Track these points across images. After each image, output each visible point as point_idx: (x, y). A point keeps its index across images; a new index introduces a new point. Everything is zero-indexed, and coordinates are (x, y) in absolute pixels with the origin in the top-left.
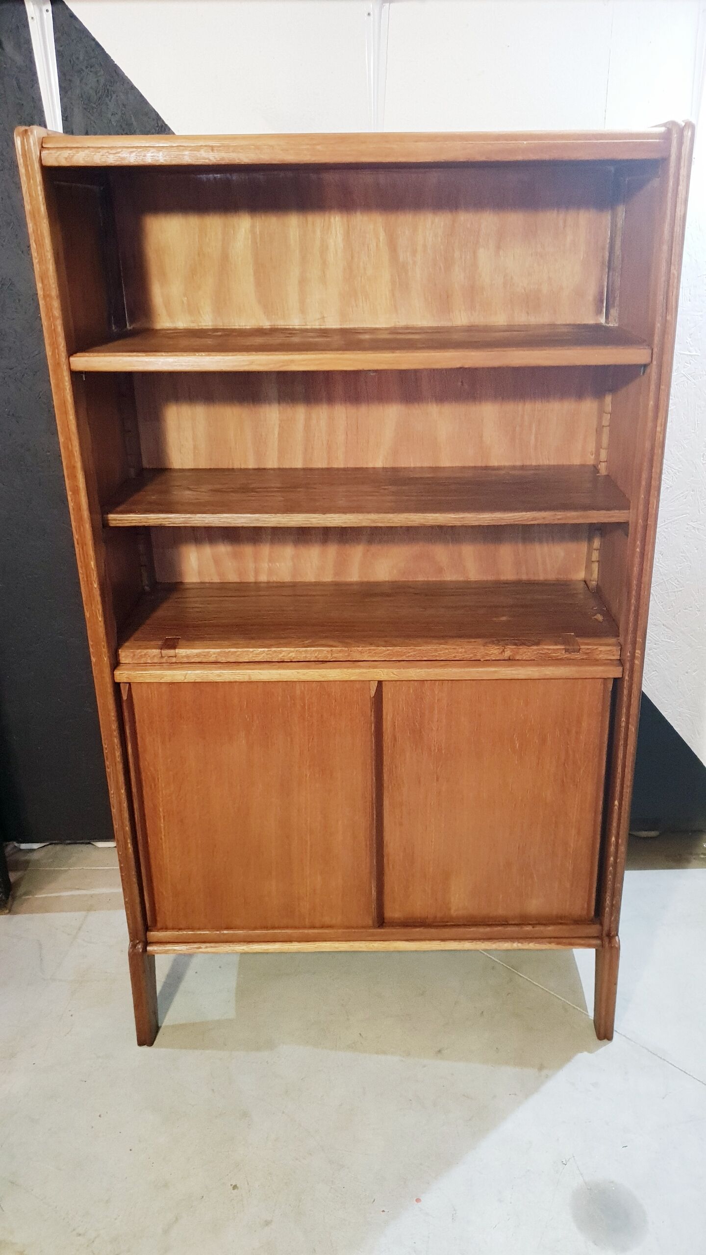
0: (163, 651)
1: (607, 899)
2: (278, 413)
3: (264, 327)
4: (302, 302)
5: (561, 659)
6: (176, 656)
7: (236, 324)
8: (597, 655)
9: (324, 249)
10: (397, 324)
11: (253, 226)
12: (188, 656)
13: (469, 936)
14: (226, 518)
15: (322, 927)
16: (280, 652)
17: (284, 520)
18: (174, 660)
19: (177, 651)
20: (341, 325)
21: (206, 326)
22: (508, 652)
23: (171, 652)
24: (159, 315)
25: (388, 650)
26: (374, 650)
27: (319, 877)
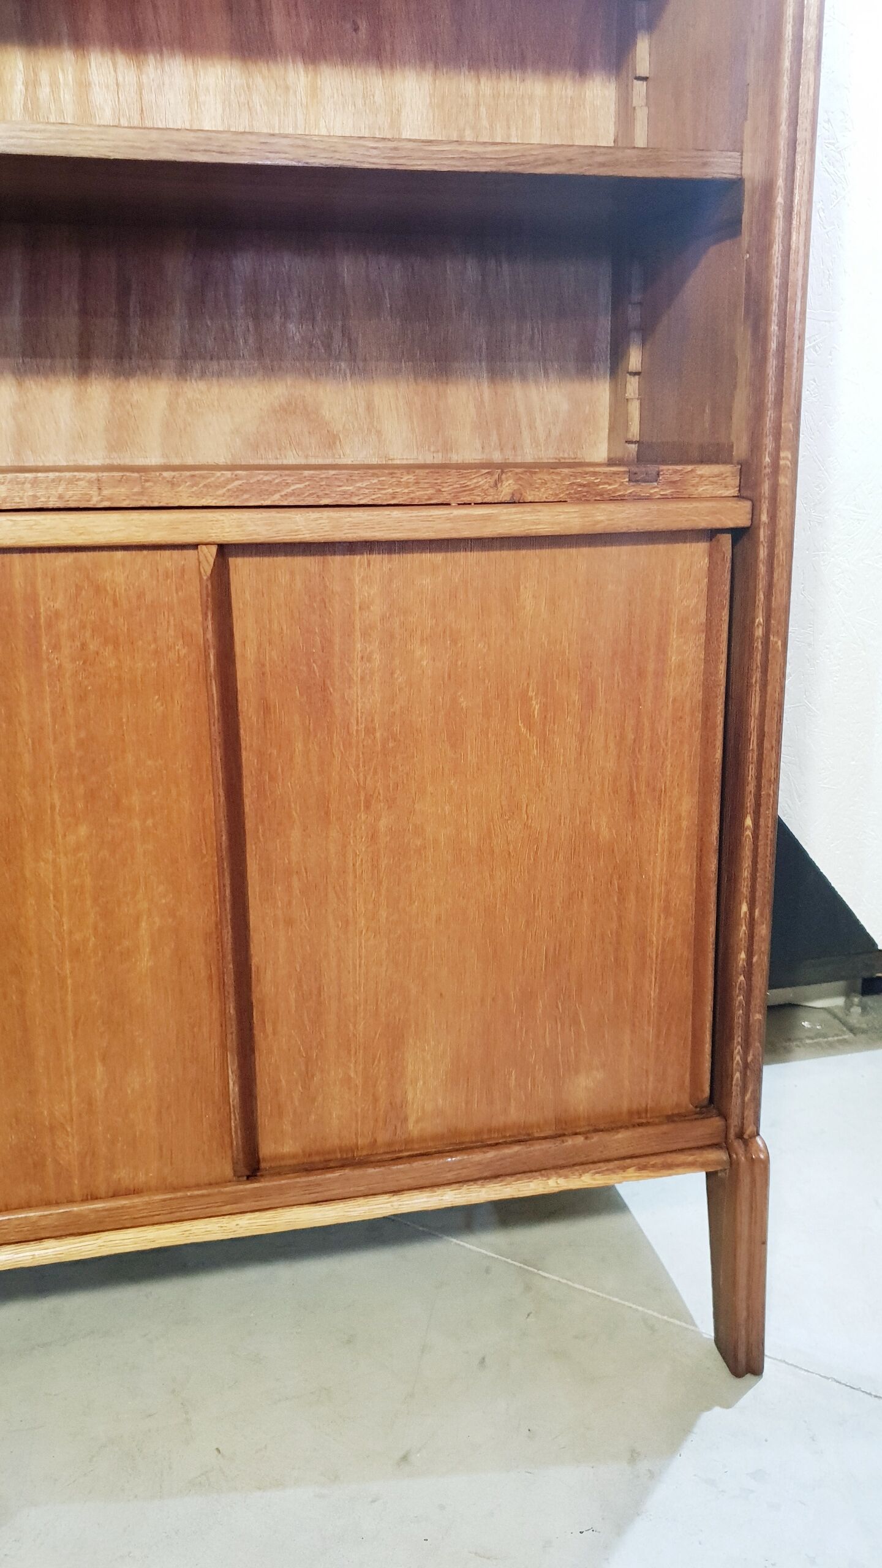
1: (736, 1052)
5: (621, 497)
8: (693, 486)
13: (450, 1176)
15: (115, 1195)
22: (510, 482)
26: (204, 478)
27: (100, 1069)
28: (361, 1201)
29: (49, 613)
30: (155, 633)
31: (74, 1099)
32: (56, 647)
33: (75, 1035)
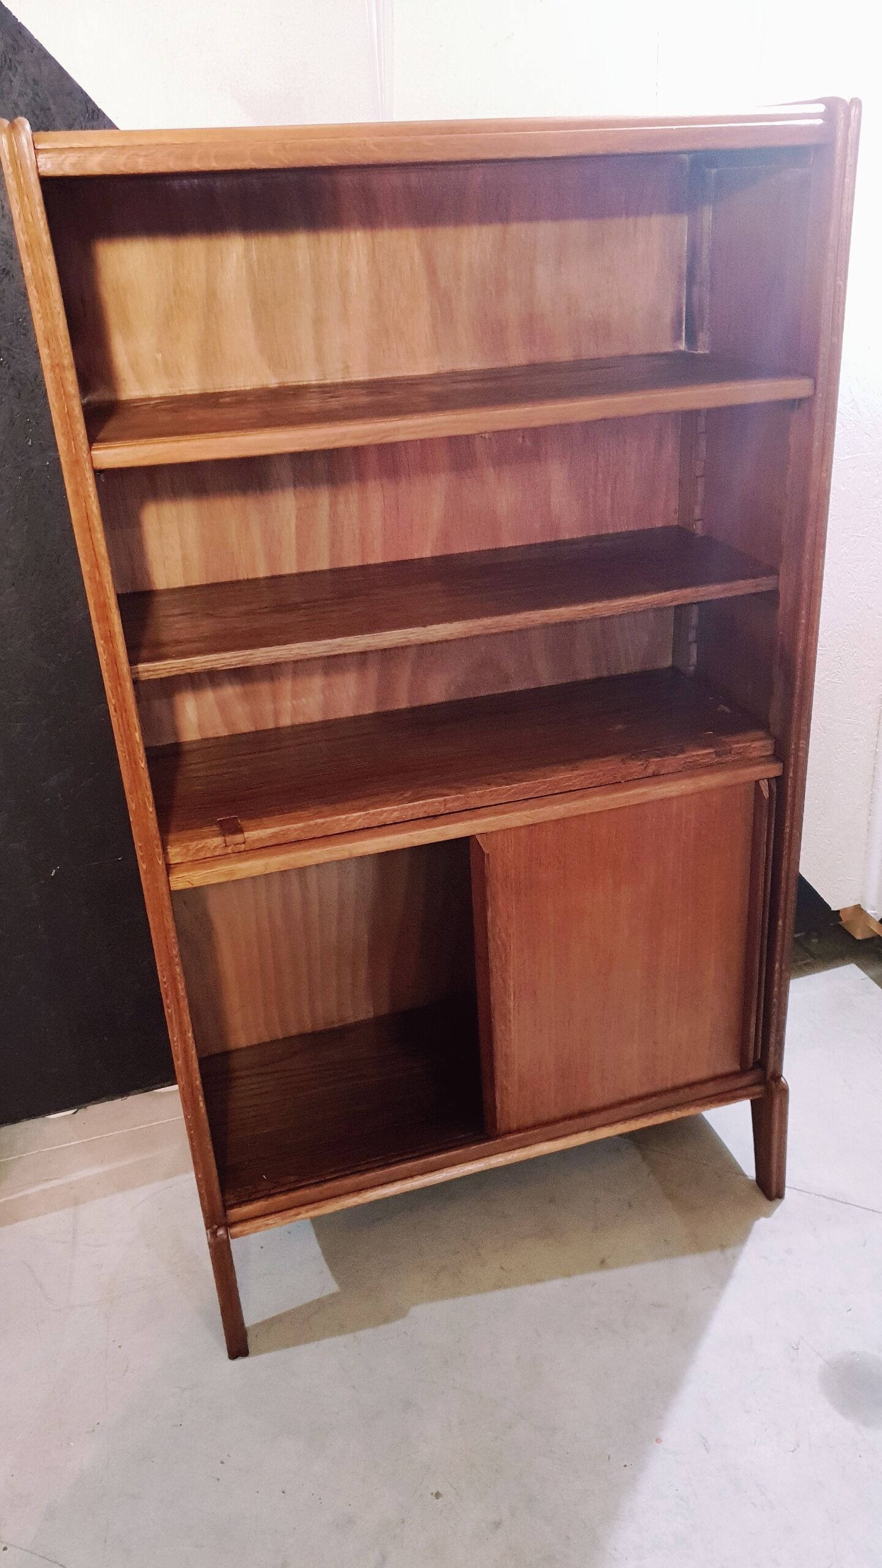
0: (227, 839)
2: (293, 498)
3: (270, 386)
4: (319, 348)
5: (711, 765)
6: (244, 843)
7: (233, 385)
8: (750, 753)
9: (344, 276)
10: (442, 369)
11: (247, 250)
12: (260, 840)
14: (299, 648)
16: (381, 814)
17: (373, 641)
18: (243, 847)
19: (246, 834)
20: (370, 376)
21: (191, 390)
22: (652, 766)
23: (239, 838)
24: (124, 380)
25: (513, 788)
26: (496, 791)
28: (574, 1136)
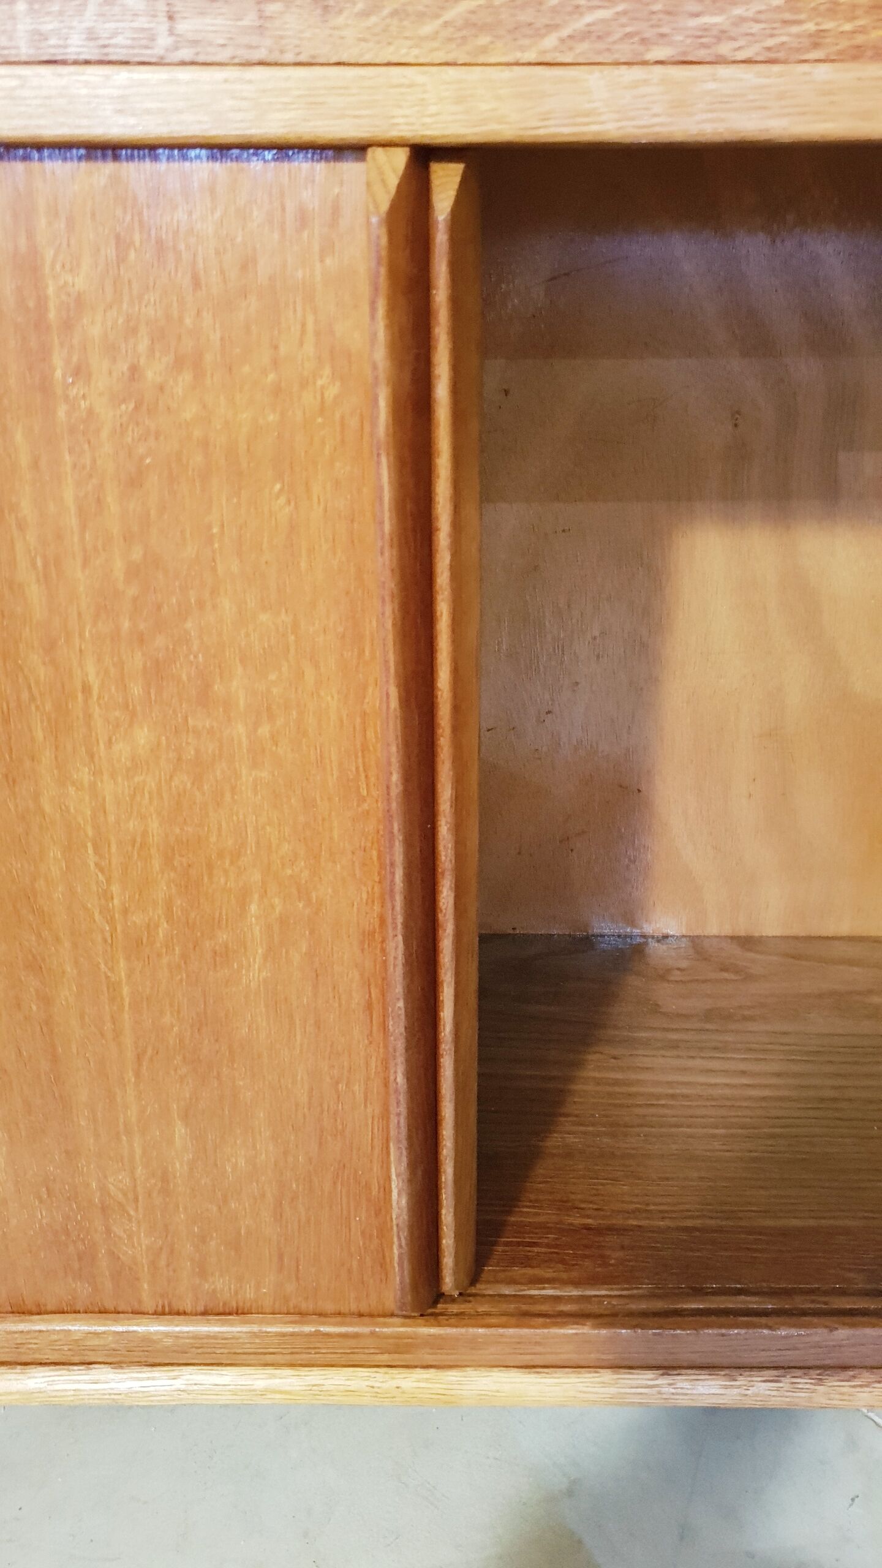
27: (180, 1130)
29: (64, 297)
30: (276, 347)
31: (139, 1171)
32: (80, 372)
33: (137, 1075)
